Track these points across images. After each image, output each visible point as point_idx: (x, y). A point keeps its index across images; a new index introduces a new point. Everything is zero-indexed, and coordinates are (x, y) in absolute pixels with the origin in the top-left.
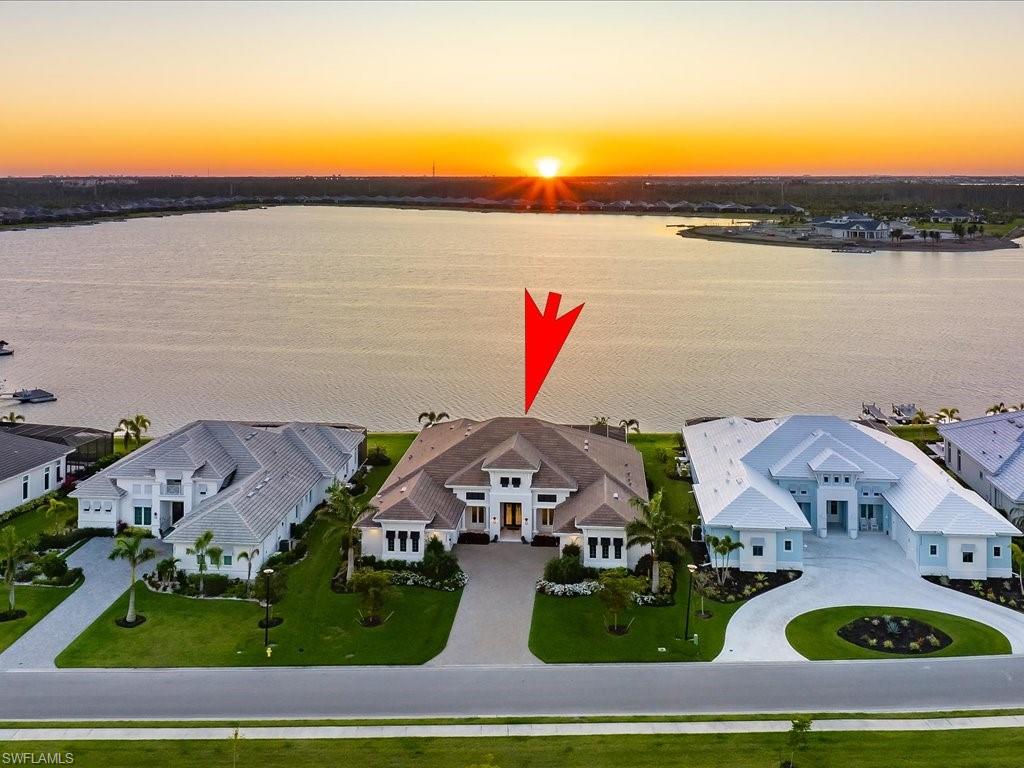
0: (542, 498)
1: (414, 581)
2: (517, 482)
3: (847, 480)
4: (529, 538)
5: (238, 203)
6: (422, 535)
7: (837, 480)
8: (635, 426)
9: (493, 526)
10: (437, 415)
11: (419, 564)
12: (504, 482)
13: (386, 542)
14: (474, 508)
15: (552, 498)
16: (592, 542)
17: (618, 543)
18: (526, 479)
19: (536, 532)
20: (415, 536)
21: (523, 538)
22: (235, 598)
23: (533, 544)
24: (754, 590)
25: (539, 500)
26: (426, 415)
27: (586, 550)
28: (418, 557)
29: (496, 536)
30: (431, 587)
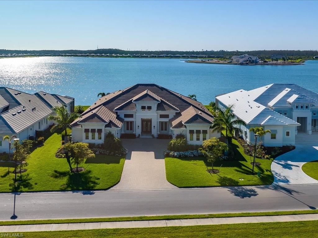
0: (162, 116)
1: (99, 152)
2: (150, 108)
3: (307, 107)
4: (156, 135)
5: (28, 55)
6: (103, 130)
7: (302, 107)
8: (194, 97)
9: (138, 131)
10: (106, 94)
11: (102, 145)
12: (143, 108)
13: (84, 135)
14: (128, 122)
15: (167, 116)
16: (192, 132)
17: (205, 132)
18: (154, 106)
19: (159, 133)
20: (100, 131)
21: (153, 136)
22: (2, 161)
23: (157, 138)
24: (276, 153)
25: (160, 117)
26: (101, 94)
27: (188, 136)
28: (102, 141)
29: (139, 135)
30: (109, 155)
